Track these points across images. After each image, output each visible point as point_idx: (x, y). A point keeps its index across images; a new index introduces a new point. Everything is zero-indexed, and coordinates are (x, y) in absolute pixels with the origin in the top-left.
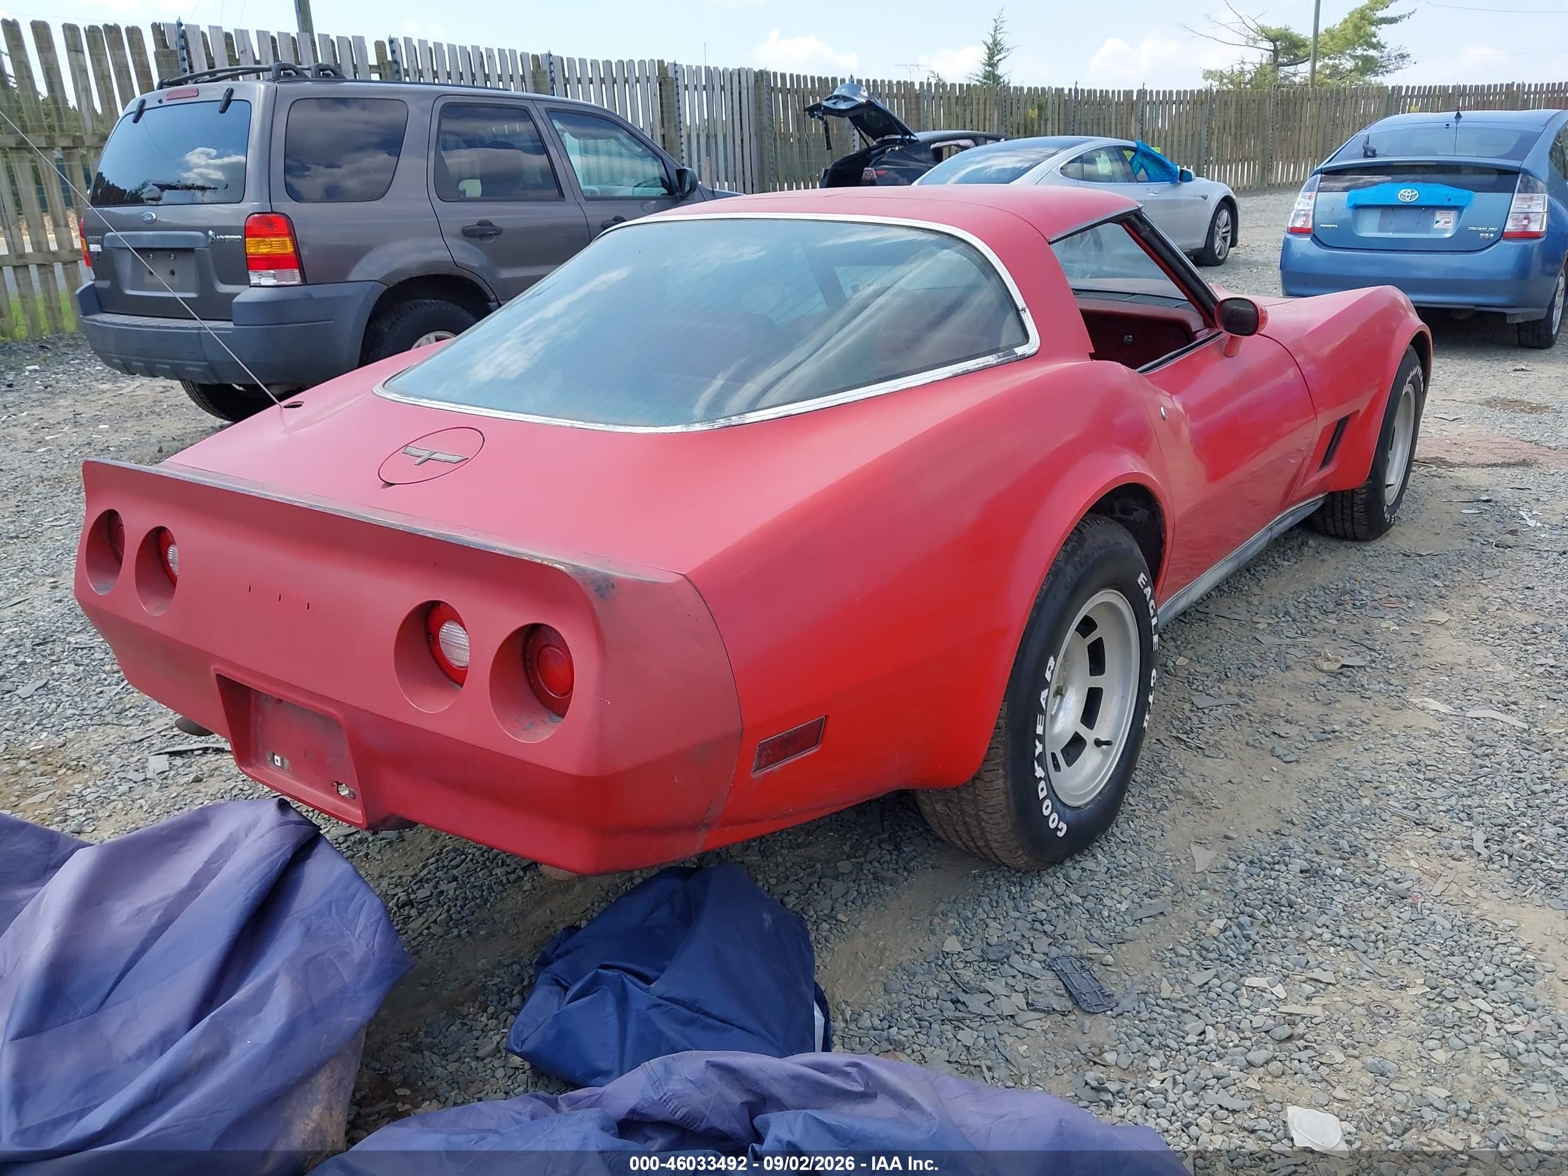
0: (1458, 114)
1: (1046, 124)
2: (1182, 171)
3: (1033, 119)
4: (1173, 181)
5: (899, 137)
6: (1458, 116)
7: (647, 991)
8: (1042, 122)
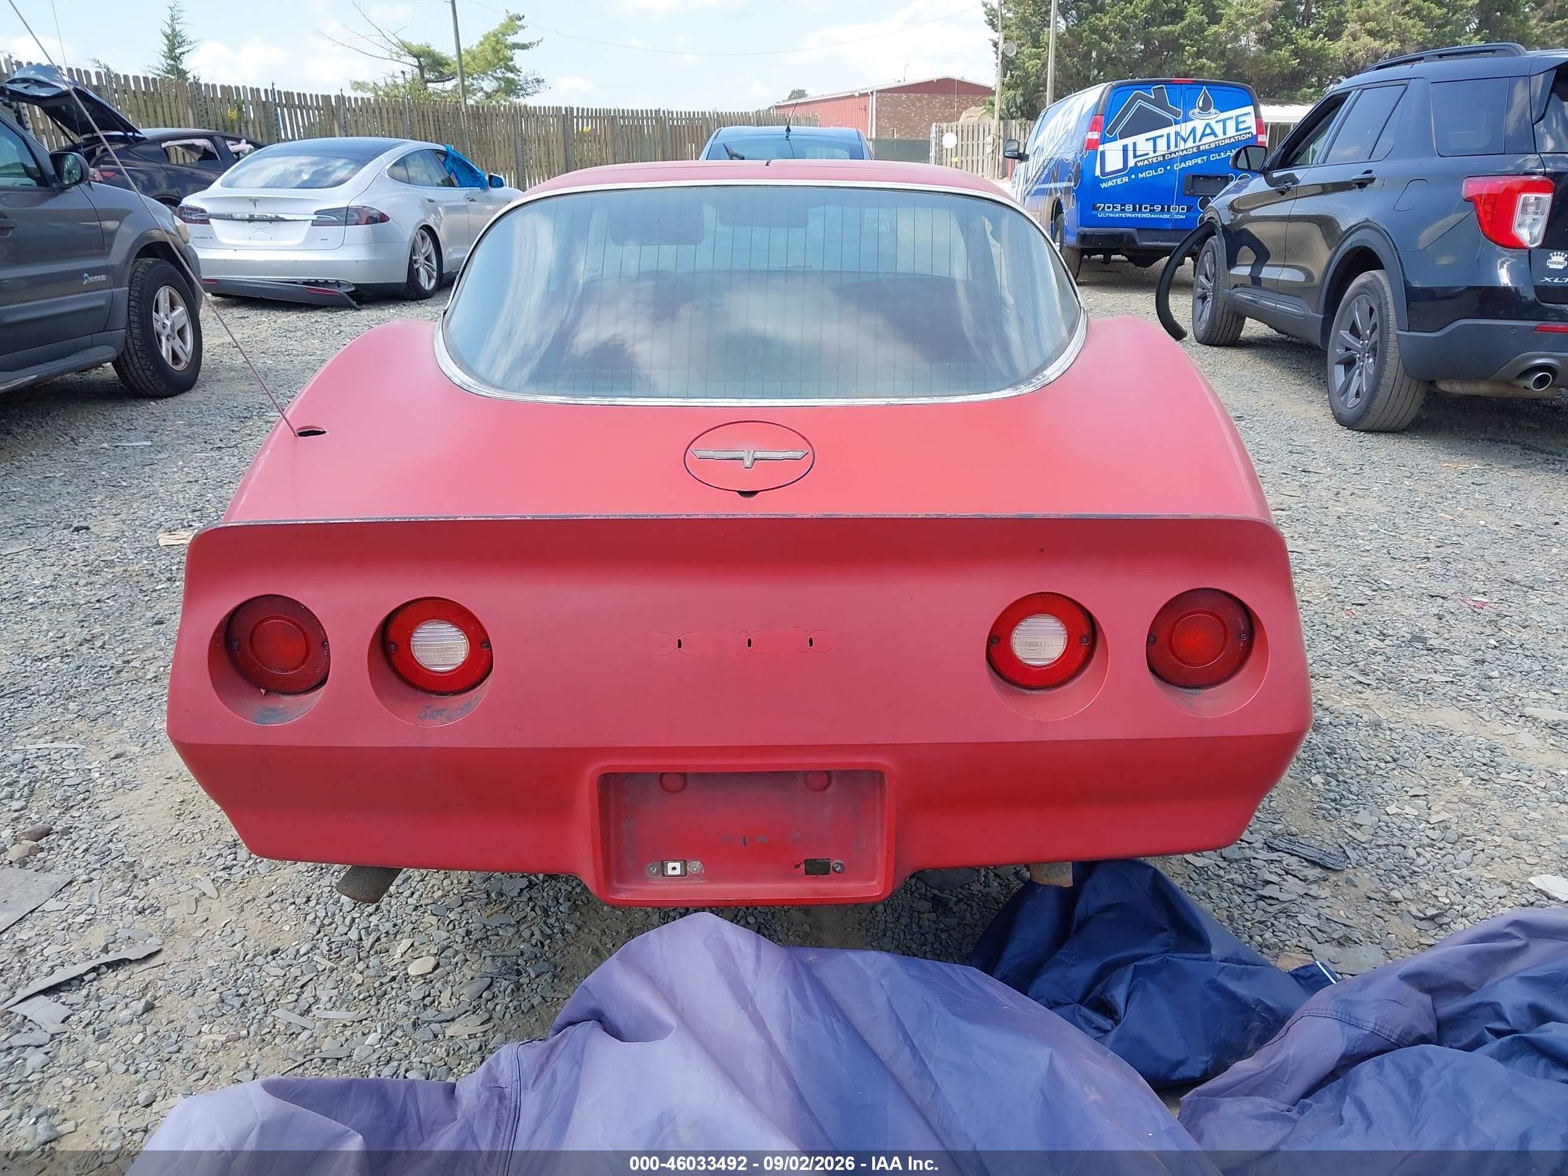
0: (788, 128)
1: (247, 126)
2: (491, 177)
3: (232, 121)
4: (483, 187)
5: (121, 133)
6: (788, 130)
7: (1209, 959)
8: (243, 125)
